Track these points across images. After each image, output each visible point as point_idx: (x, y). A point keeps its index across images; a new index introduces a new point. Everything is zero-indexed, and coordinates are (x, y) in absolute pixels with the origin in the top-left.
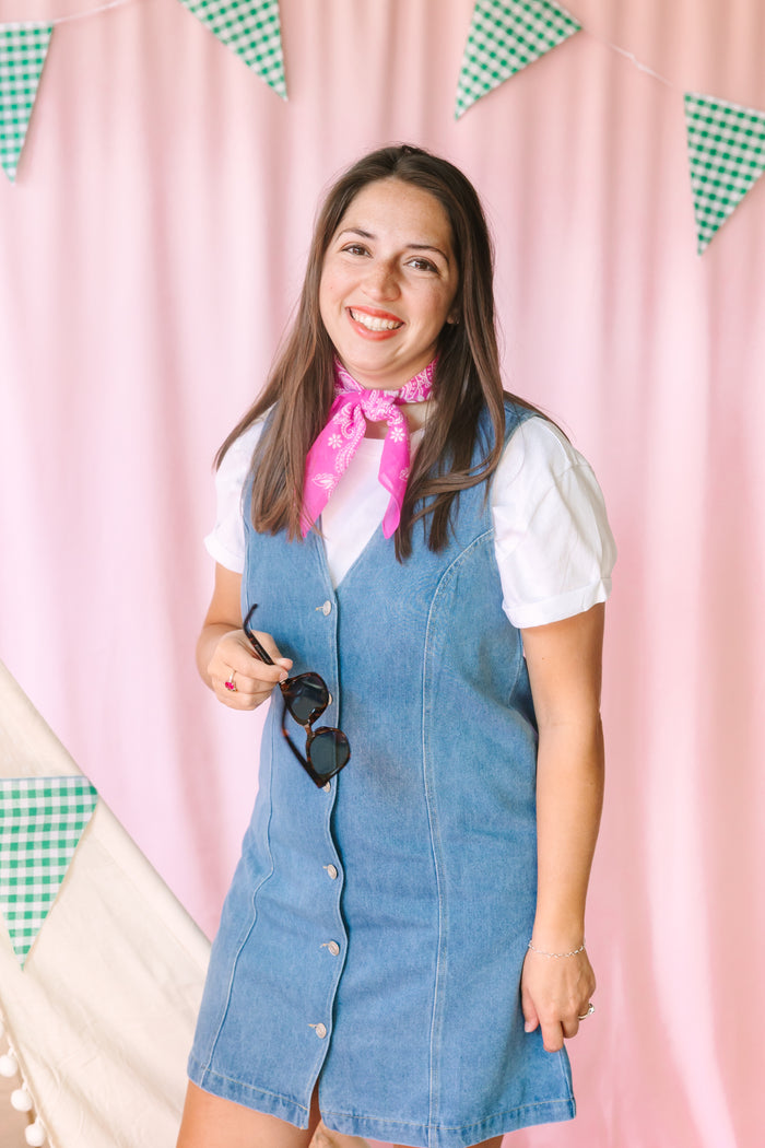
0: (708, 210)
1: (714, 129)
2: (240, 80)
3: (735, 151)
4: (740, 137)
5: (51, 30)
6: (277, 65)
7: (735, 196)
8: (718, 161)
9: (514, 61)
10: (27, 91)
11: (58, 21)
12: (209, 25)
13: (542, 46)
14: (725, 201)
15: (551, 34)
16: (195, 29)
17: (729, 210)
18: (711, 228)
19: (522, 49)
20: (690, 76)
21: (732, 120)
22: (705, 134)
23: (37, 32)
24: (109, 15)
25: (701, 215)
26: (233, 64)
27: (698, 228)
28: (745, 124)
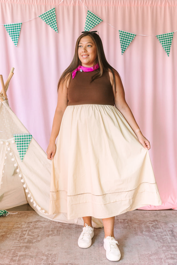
2: (51, 30)
3: (127, 39)
4: (128, 37)
5: (21, 24)
6: (56, 28)
8: (124, 40)
9: (93, 26)
10: (18, 33)
11: (22, 22)
12: (46, 22)
13: (97, 24)
14: (126, 46)
15: (98, 22)
16: (44, 23)
17: (126, 48)
18: (124, 51)
19: (94, 24)
20: (120, 28)
21: (126, 34)
22: (122, 36)
23: (19, 24)
24: (30, 21)
25: (122, 49)
26: (50, 28)
27: (122, 51)
28: (128, 35)
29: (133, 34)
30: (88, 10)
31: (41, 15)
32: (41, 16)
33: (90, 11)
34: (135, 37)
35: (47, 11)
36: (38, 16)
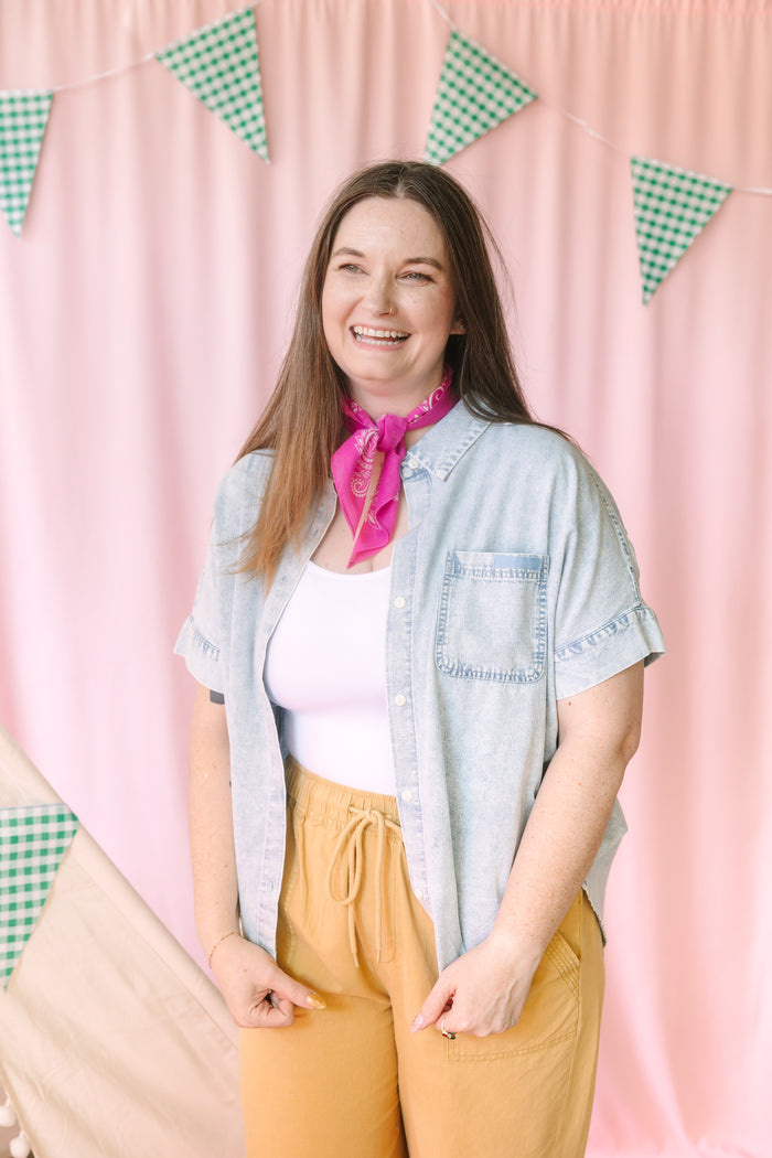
0: (652, 264)
1: (658, 190)
2: (227, 148)
3: (677, 210)
4: (682, 198)
5: (52, 97)
6: (259, 130)
7: (677, 251)
8: (661, 219)
9: (476, 127)
10: (30, 154)
11: (57, 88)
12: (197, 93)
13: (502, 113)
14: (668, 256)
15: (509, 102)
16: (184, 97)
17: (671, 264)
18: (654, 282)
19: (483, 116)
20: (636, 141)
21: (674, 181)
22: (649, 195)
23: (38, 99)
24: (104, 83)
25: (646, 268)
26: (220, 130)
27: (642, 281)
28: (686, 185)
29: (714, 181)
30: (454, 28)
31: (172, 46)
32: (169, 54)
33: (463, 36)
34: (723, 204)
35: (207, 28)
36: (149, 56)
